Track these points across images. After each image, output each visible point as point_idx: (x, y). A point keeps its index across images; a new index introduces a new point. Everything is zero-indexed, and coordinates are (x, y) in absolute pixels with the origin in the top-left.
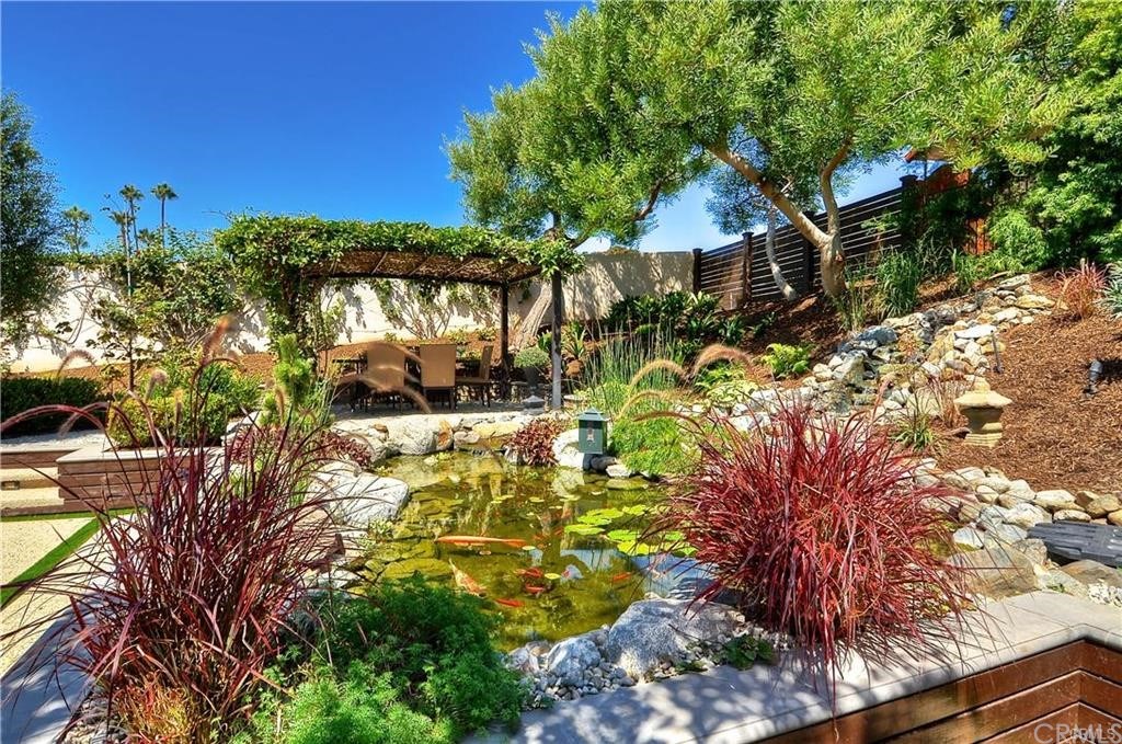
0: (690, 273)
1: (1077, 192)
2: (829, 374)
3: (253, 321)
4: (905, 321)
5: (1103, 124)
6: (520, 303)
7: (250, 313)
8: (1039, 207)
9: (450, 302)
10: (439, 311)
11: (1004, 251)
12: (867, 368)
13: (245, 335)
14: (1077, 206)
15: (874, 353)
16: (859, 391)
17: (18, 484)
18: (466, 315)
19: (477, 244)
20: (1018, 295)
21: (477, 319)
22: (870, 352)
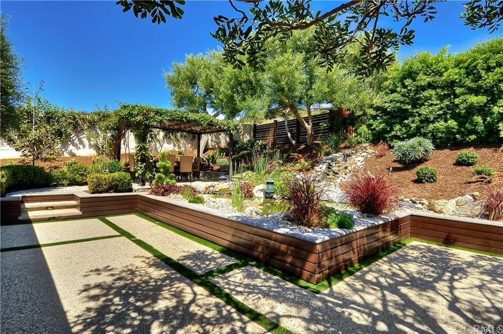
0: (252, 133)
1: (381, 123)
2: (320, 170)
3: (75, 142)
4: (338, 155)
5: (389, 106)
6: (192, 140)
7: (74, 138)
8: (372, 125)
9: (163, 138)
10: (159, 141)
11: (361, 137)
12: (329, 168)
13: (71, 148)
14: (381, 127)
15: (331, 164)
16: (328, 175)
17: (53, 208)
18: (170, 144)
19: (209, 121)
20: (366, 149)
21: (174, 146)
22: (329, 163)
